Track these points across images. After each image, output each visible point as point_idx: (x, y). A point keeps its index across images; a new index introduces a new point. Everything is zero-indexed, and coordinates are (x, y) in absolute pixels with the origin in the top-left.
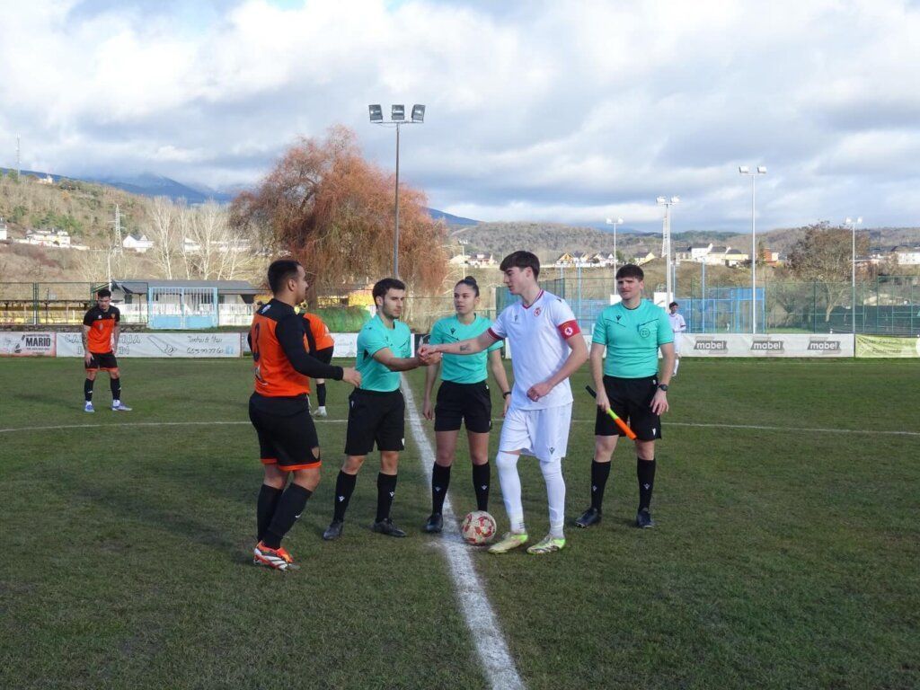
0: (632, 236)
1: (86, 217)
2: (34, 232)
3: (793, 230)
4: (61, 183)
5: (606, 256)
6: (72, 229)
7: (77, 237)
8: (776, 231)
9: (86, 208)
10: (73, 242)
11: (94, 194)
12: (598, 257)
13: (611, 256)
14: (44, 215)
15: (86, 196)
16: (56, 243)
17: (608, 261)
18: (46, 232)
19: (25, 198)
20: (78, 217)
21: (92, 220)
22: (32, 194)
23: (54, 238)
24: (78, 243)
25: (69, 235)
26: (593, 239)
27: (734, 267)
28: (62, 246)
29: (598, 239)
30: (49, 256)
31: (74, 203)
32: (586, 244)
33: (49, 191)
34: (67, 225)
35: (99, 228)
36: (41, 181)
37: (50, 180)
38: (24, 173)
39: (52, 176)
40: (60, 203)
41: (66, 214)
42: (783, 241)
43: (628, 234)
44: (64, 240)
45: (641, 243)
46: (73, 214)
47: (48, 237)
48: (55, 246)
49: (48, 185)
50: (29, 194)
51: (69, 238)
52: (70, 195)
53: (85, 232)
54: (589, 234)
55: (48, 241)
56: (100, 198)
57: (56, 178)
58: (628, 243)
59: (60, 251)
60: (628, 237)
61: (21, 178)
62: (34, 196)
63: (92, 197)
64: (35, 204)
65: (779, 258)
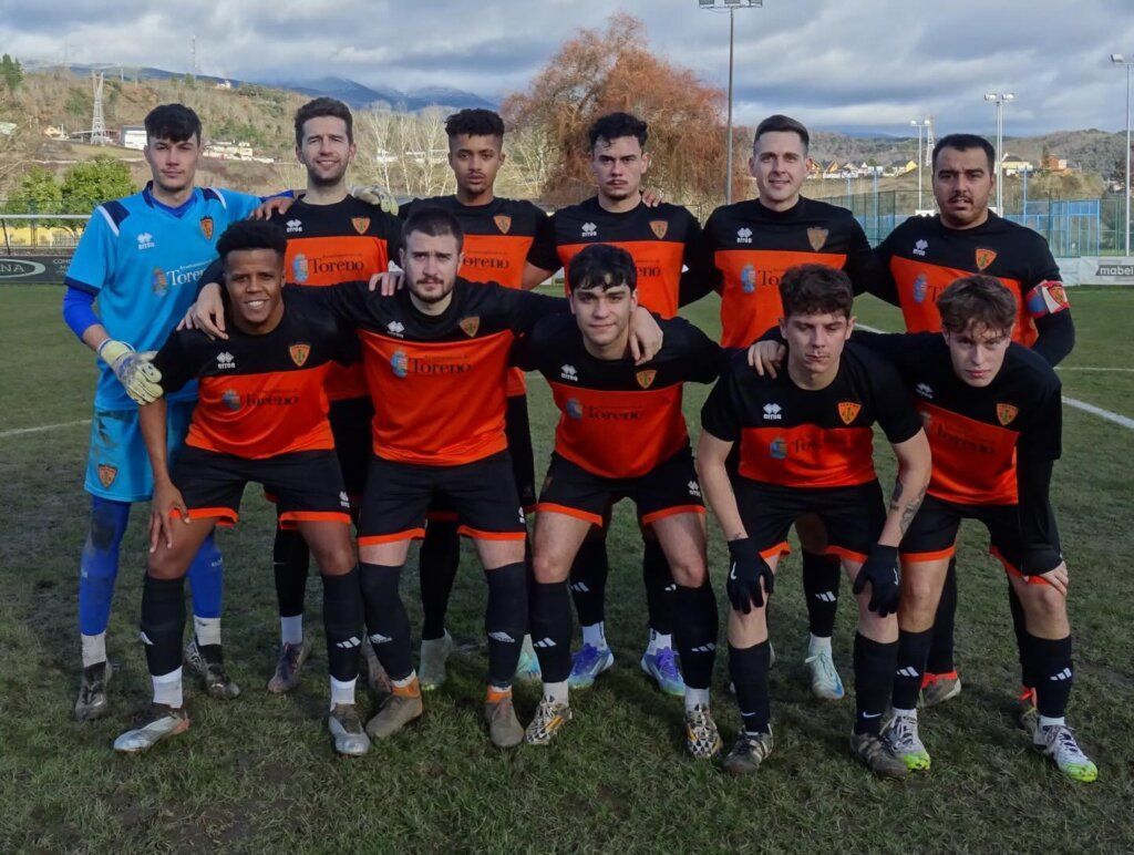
0: (883, 142)
1: (268, 127)
2: (213, 144)
3: (1078, 133)
4: (240, 89)
5: (858, 164)
6: (253, 139)
7: (258, 149)
8: (1057, 134)
9: (269, 116)
10: (255, 154)
11: (276, 100)
12: (849, 166)
13: (864, 165)
14: (223, 124)
15: (268, 102)
16: (238, 155)
17: (860, 171)
18: (227, 143)
19: (202, 106)
20: (260, 126)
21: (275, 129)
22: (210, 101)
23: (235, 150)
24: (261, 156)
25: (251, 147)
26: (837, 145)
27: (1012, 176)
28: (244, 159)
29: (844, 146)
30: (231, 170)
31: (254, 110)
32: (829, 151)
33: (227, 98)
34: (247, 134)
35: (283, 137)
36: (219, 86)
37: (228, 86)
38: (199, 77)
39: (231, 81)
40: (239, 110)
41: (247, 123)
42: (1066, 145)
43: (879, 139)
44: (246, 153)
45: (894, 150)
46: (254, 123)
47: (229, 149)
48: (236, 158)
49: (226, 91)
50: (206, 102)
51: (251, 150)
52: (250, 101)
53: (268, 143)
54: (833, 140)
55: (229, 153)
56: (283, 105)
57: (234, 83)
58: (879, 150)
59: (242, 164)
60: (878, 143)
61: (197, 84)
62: (212, 104)
63: (274, 104)
64: (213, 112)
65: (1068, 166)
